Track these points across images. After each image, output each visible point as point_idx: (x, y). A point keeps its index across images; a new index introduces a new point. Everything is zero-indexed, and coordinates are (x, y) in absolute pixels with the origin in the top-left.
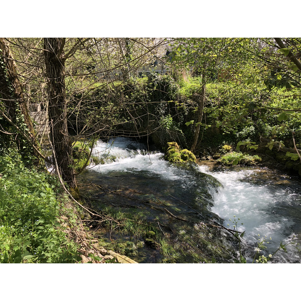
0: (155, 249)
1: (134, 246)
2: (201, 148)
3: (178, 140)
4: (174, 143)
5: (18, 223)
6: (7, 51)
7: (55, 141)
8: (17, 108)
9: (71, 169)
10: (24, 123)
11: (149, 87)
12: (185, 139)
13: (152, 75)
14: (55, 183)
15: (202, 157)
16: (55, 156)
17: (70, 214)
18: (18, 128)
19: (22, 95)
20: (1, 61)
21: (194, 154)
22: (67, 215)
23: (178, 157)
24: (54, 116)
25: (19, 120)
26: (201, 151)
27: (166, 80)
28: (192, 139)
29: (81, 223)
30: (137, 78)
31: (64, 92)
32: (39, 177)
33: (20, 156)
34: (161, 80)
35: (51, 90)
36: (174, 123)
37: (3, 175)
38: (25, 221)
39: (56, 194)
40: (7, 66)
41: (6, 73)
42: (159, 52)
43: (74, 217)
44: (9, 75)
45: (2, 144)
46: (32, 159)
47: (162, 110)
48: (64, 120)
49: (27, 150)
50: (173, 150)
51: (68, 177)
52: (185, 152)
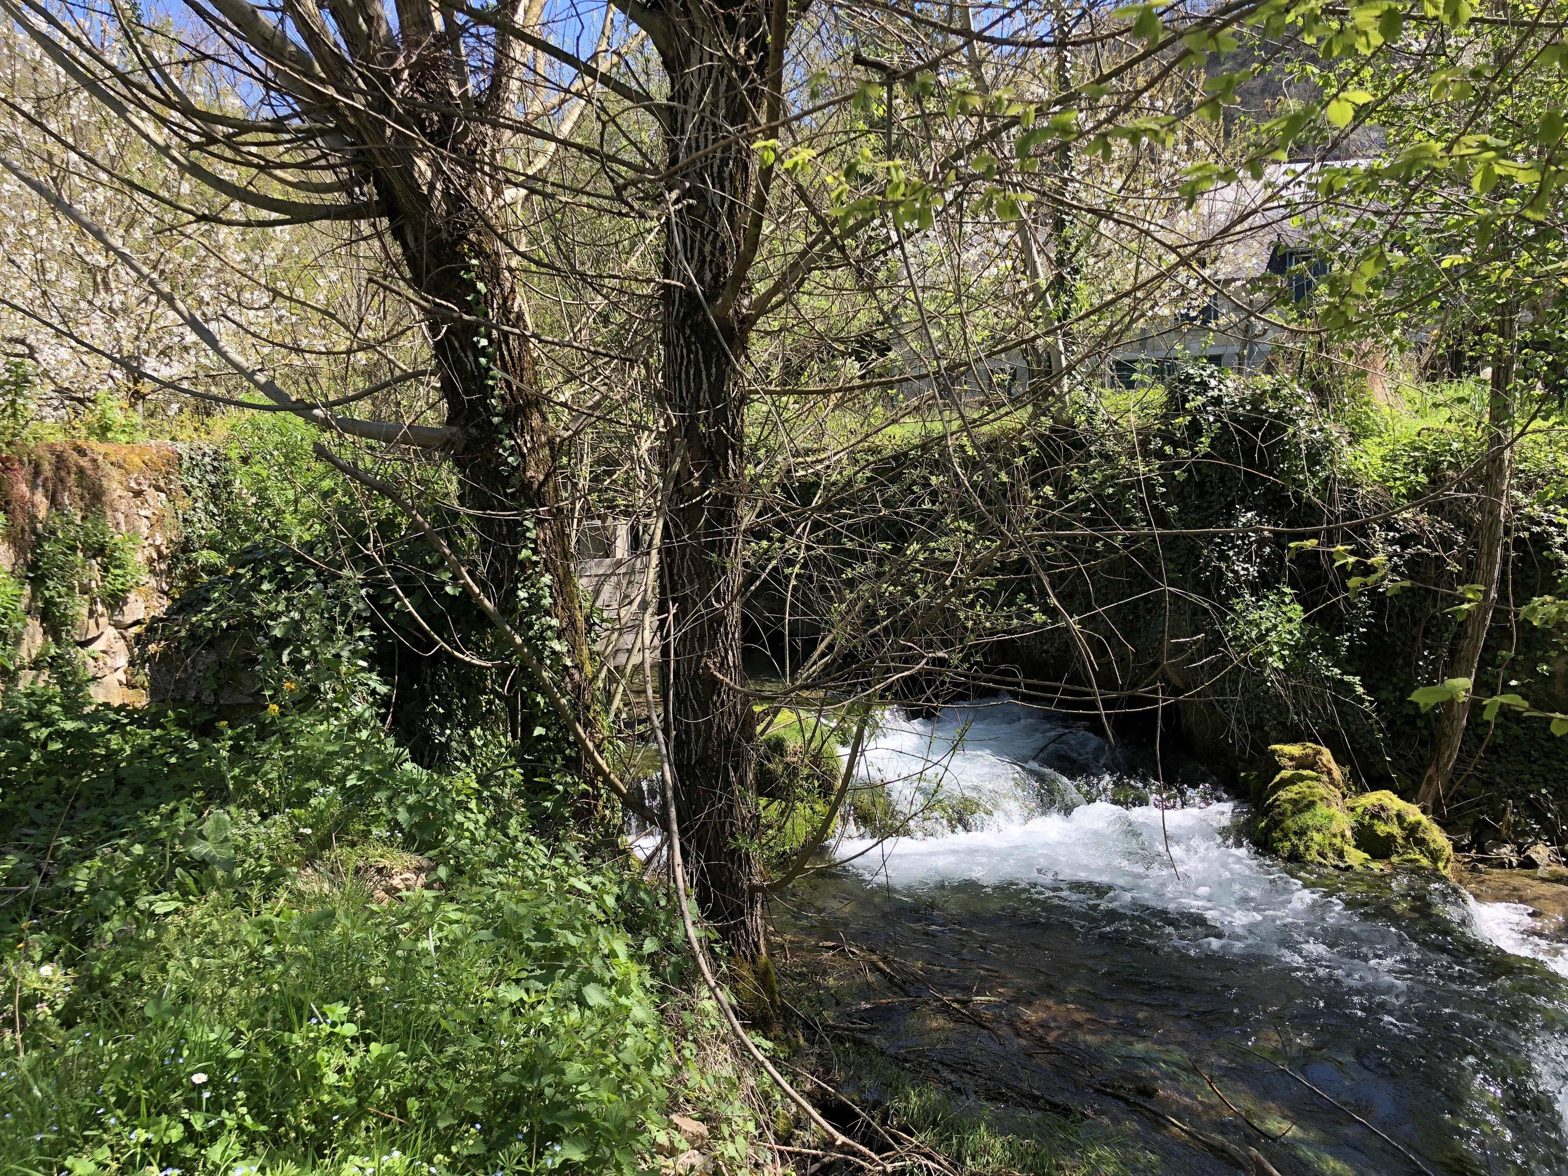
2: (1484, 793)
3: (1337, 734)
4: (1308, 751)
5: (467, 1146)
6: (507, 290)
7: (679, 710)
8: (525, 547)
9: (742, 860)
10: (548, 613)
11: (1168, 438)
12: (1381, 730)
13: (1189, 377)
14: (663, 929)
15: (1493, 846)
16: (670, 794)
17: (724, 1106)
18: (518, 640)
19: (551, 484)
20: (477, 334)
21: (1439, 824)
22: (706, 1110)
23: (1335, 836)
24: (683, 586)
25: (528, 600)
26: (1484, 808)
27: (1271, 403)
28: (1425, 732)
29: (773, 1161)
30: (1107, 392)
31: (736, 476)
32: (588, 889)
33: (517, 774)
34: (1242, 400)
35: (676, 467)
36: (1310, 635)
37: (434, 869)
38: (499, 1138)
39: (662, 987)
40: (502, 355)
41: (493, 388)
42: (1231, 257)
43: (740, 1121)
44: (508, 397)
45: (448, 706)
46: (566, 791)
47: (1244, 561)
48: (726, 608)
49: (549, 747)
50: (1307, 791)
51: (724, 900)
52: (1382, 808)
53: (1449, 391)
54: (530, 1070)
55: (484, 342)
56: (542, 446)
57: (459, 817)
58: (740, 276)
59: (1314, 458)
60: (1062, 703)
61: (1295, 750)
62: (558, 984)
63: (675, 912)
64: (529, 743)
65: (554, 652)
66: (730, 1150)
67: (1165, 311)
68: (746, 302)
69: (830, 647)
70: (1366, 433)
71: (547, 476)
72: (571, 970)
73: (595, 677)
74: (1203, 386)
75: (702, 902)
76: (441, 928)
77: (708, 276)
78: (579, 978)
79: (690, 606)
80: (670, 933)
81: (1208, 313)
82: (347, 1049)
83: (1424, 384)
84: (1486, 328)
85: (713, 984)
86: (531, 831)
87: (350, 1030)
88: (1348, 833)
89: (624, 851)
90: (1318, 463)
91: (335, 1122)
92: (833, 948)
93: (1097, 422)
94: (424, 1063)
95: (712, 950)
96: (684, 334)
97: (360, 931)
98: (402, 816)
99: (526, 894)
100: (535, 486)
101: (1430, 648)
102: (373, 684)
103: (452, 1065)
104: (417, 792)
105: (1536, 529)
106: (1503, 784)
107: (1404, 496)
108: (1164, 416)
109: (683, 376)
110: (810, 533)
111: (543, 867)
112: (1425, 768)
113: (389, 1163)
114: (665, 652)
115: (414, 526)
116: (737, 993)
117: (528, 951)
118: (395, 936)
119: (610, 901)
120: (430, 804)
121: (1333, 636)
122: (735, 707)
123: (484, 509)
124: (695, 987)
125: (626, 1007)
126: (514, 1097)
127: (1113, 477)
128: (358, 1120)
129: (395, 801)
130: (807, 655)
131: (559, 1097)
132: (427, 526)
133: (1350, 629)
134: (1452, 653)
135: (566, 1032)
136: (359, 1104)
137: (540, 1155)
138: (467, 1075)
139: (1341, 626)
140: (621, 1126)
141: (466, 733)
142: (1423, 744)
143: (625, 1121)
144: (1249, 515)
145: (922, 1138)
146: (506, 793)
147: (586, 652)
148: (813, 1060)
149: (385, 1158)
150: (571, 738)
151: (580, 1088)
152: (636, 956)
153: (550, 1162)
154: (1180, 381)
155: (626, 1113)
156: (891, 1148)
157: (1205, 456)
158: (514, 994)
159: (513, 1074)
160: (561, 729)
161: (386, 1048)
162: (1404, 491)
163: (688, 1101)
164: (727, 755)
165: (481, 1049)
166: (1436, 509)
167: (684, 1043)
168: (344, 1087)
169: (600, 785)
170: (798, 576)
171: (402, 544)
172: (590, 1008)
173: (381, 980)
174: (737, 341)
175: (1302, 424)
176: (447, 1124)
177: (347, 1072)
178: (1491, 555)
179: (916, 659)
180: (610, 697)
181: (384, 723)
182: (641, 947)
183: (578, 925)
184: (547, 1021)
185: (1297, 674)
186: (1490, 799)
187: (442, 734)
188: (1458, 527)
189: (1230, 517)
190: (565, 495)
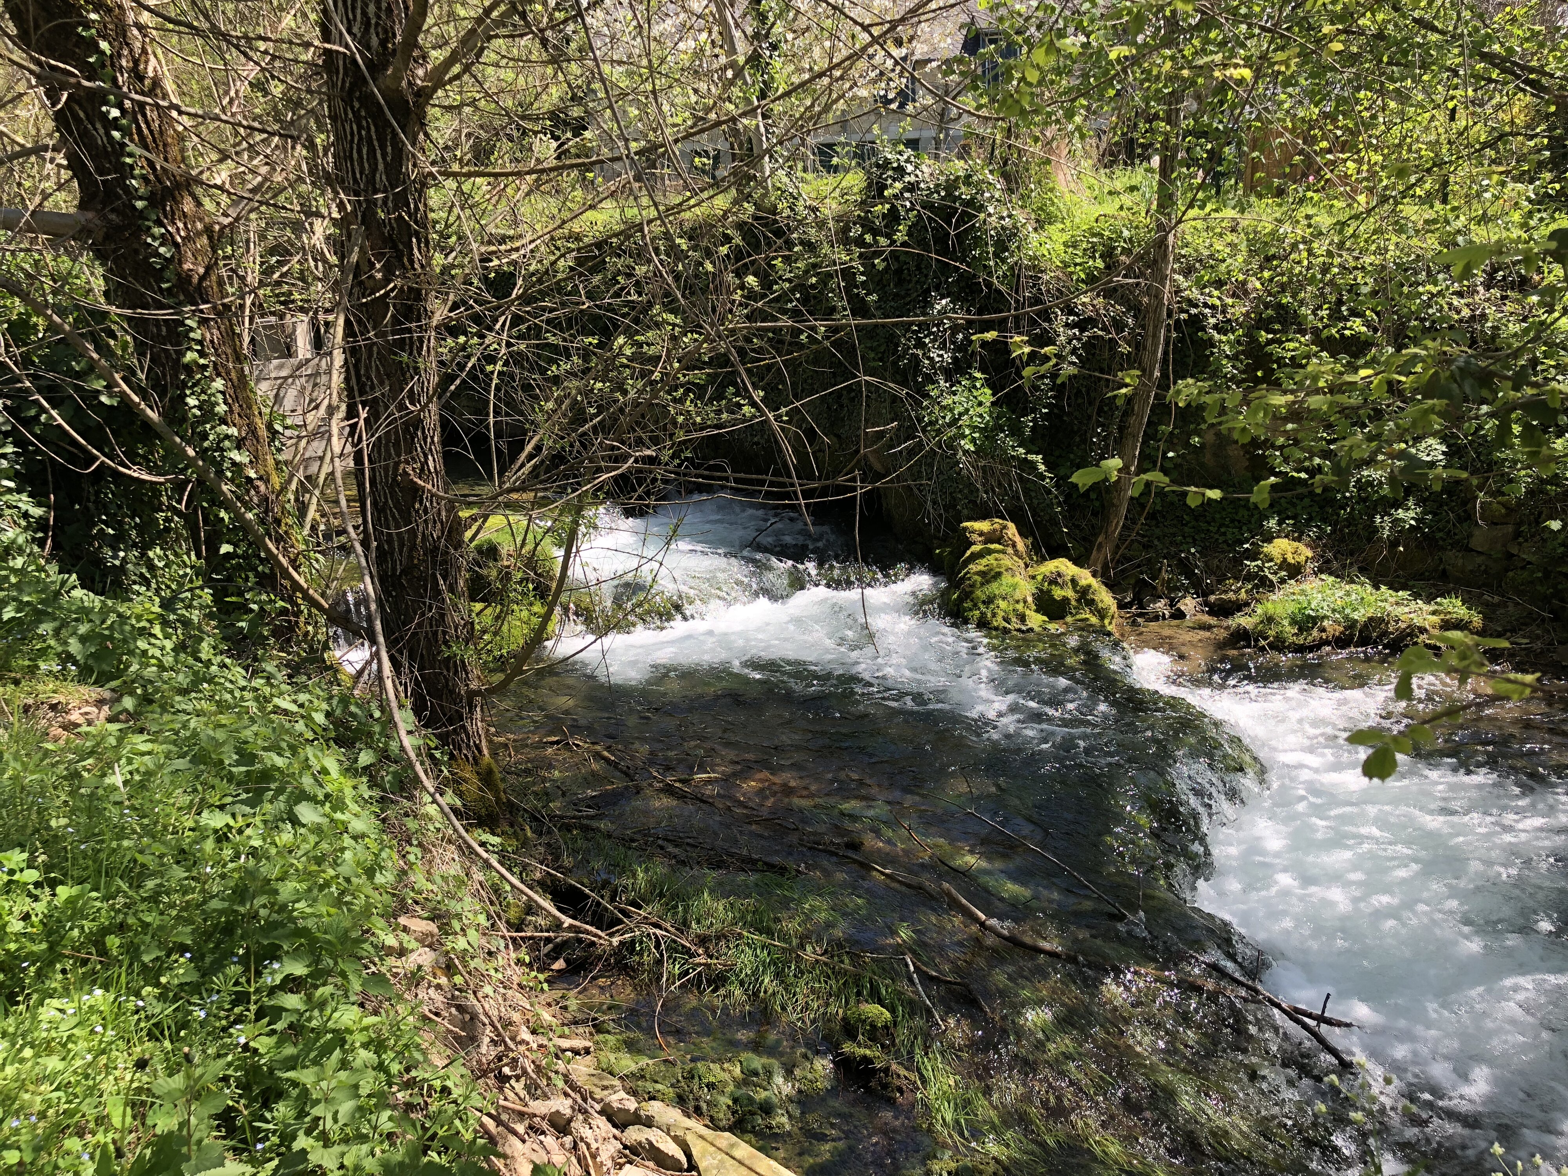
0: (891, 1102)
1: (779, 1080)
2: (1145, 555)
3: (1021, 508)
4: (996, 526)
5: (177, 976)
6: (137, 51)
7: (379, 519)
8: (190, 349)
9: (458, 667)
10: (223, 421)
11: (867, 225)
12: (1059, 504)
13: (887, 162)
14: (379, 740)
15: (1150, 602)
16: (373, 607)
17: (453, 903)
18: (191, 452)
19: (214, 278)
20: (107, 103)
21: (1106, 585)
22: (435, 909)
23: (1017, 602)
24: (372, 388)
25: (200, 408)
26: (1144, 568)
27: (963, 189)
28: (1097, 504)
29: (507, 947)
30: (810, 176)
31: (422, 266)
32: (294, 708)
33: (207, 595)
34: (937, 186)
35: (354, 257)
36: (999, 418)
37: (118, 700)
38: (212, 963)
39: (382, 798)
40: (139, 127)
41: (132, 167)
42: (928, 36)
43: (470, 915)
44: (152, 177)
45: (119, 526)
46: (262, 609)
47: (939, 348)
48: (422, 410)
49: (239, 564)
50: (995, 563)
51: (441, 706)
52: (1059, 575)
53: (1122, 179)
54: (241, 893)
55: (115, 113)
56: (199, 234)
57: (142, 644)
58: (411, 42)
59: (1001, 246)
60: (769, 495)
61: (984, 526)
62: (267, 807)
63: (389, 723)
64: (215, 561)
65: (234, 463)
66: (461, 943)
67: (863, 93)
68: (420, 72)
69: (538, 448)
70: (1051, 219)
71: (208, 269)
72: (280, 791)
73: (284, 489)
74: (900, 171)
75: (418, 710)
76: (130, 761)
77: (375, 41)
78: (289, 797)
79: (381, 409)
80: (386, 744)
81: (904, 97)
82: (30, 895)
83: (1102, 171)
84: (1156, 117)
85: (432, 790)
86: (228, 653)
87: (32, 875)
88: (1030, 599)
89: (331, 667)
90: (1006, 249)
91: (25, 969)
92: (557, 743)
93: (800, 208)
94: (120, 900)
95: (432, 757)
96: (352, 108)
97: (33, 772)
98: (74, 647)
99: (223, 719)
100: (195, 279)
101: (1102, 425)
102: (24, 507)
103: (154, 898)
104: (91, 621)
105: (1193, 311)
106: (1160, 546)
107: (1083, 281)
108: (863, 202)
109: (355, 155)
110: (510, 329)
111: (243, 689)
112: (1096, 535)
113: (92, 1002)
114: (358, 457)
115: (52, 328)
116: (460, 795)
117: (231, 778)
118: (76, 775)
119: (319, 718)
120: (106, 632)
121: (1018, 418)
122: (439, 514)
123: (133, 307)
124: (417, 793)
125: (343, 822)
126: (226, 922)
127: (815, 266)
128: (52, 964)
129: (64, 633)
130: (513, 458)
131: (275, 916)
132: (67, 327)
133: (1034, 410)
134: (1121, 429)
135: (278, 853)
136: (51, 948)
137: (258, 974)
138: (172, 905)
139: (1025, 408)
140: (344, 937)
141: (143, 555)
142: (1095, 514)
143: (346, 931)
144: (944, 302)
145: (649, 909)
146: (195, 616)
147: (271, 462)
148: (542, 849)
149: (86, 997)
150: (263, 555)
151: (297, 905)
152: (351, 770)
153: (269, 980)
154: (878, 166)
155: (347, 924)
156: (621, 922)
157: (904, 244)
158: (216, 820)
159: (223, 899)
160: (250, 545)
161: (75, 890)
162: (1083, 276)
163: (417, 903)
164: (434, 563)
165: (186, 878)
166: (1109, 293)
167: (408, 848)
168: (30, 934)
169: (300, 601)
170: (500, 373)
171: (40, 347)
172: (304, 826)
173: (63, 821)
174: (413, 116)
175: (991, 210)
176: (153, 956)
177: (34, 918)
178: (1155, 336)
179: (625, 458)
180: (302, 509)
181: (43, 549)
182: (356, 760)
183: (284, 745)
184: (257, 843)
185: (986, 455)
186: (1149, 560)
187: (115, 557)
188: (1128, 310)
189: (928, 304)
190: (230, 290)
